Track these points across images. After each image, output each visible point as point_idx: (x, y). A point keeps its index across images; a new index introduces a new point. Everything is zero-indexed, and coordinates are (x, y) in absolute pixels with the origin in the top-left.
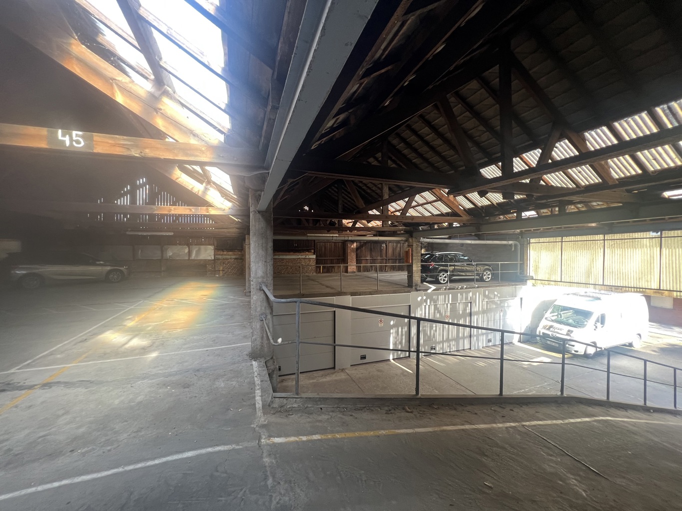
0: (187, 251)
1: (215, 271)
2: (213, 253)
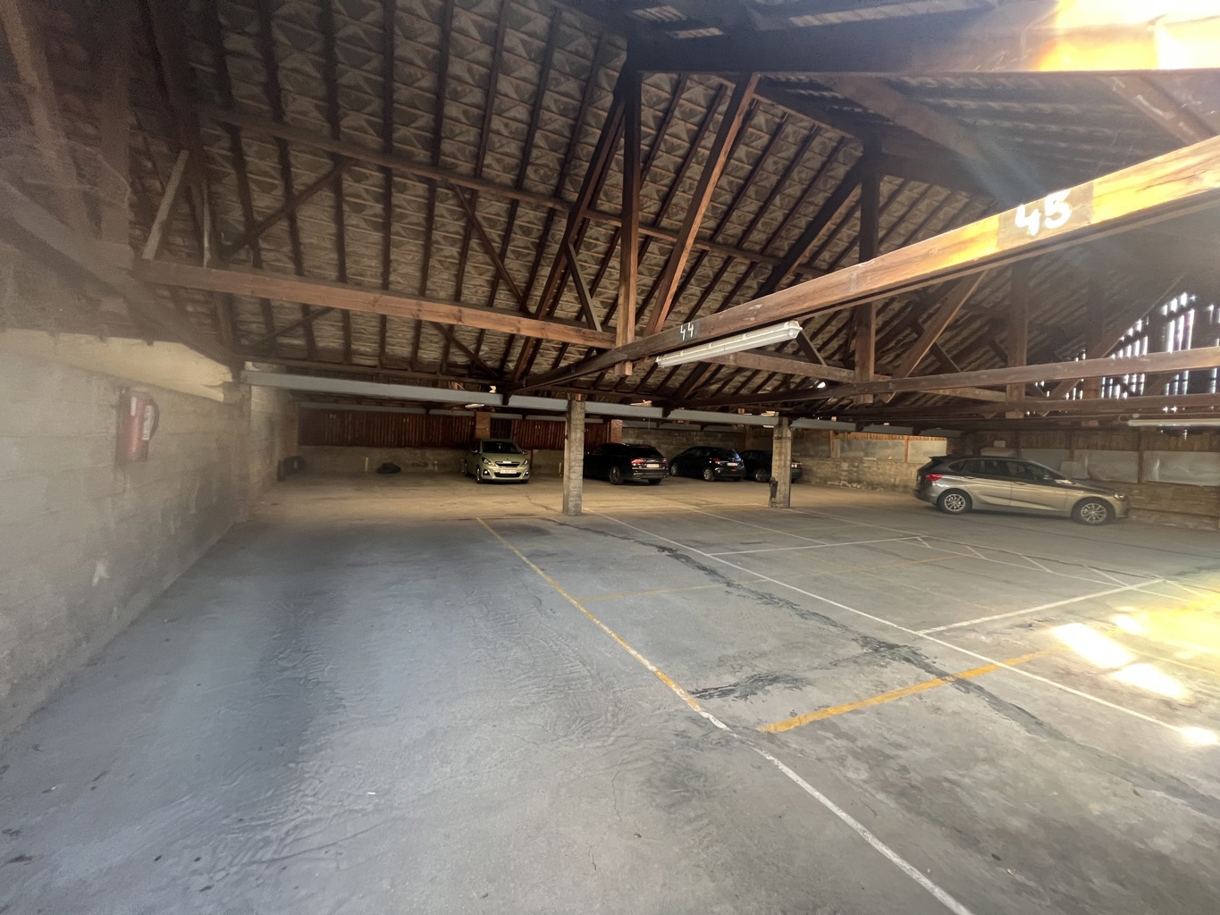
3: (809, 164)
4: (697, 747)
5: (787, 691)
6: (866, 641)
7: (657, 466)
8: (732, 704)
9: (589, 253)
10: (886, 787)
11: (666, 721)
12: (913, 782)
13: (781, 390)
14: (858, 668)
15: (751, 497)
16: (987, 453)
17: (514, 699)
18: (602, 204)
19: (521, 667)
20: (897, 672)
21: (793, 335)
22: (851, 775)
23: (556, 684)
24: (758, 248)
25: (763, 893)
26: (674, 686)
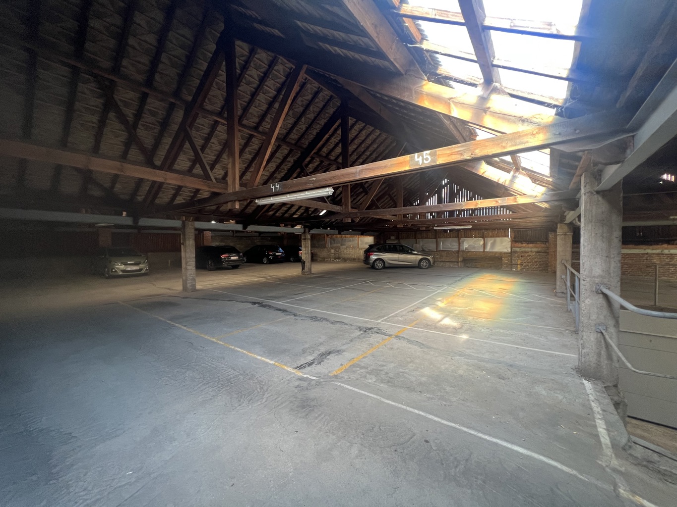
0: (482, 243)
1: (511, 265)
2: (510, 246)
3: (317, 105)
4: (307, 389)
5: (336, 356)
6: (360, 329)
7: (236, 258)
8: (315, 368)
9: (198, 133)
10: (382, 381)
11: (288, 383)
12: (391, 377)
13: (305, 215)
14: (361, 340)
15: (292, 271)
16: (388, 242)
17: (201, 397)
18: (207, 105)
19: (196, 380)
20: (375, 338)
21: (331, 193)
22: (370, 381)
23: (222, 383)
24: (293, 142)
25: (354, 431)
26: (286, 367)
